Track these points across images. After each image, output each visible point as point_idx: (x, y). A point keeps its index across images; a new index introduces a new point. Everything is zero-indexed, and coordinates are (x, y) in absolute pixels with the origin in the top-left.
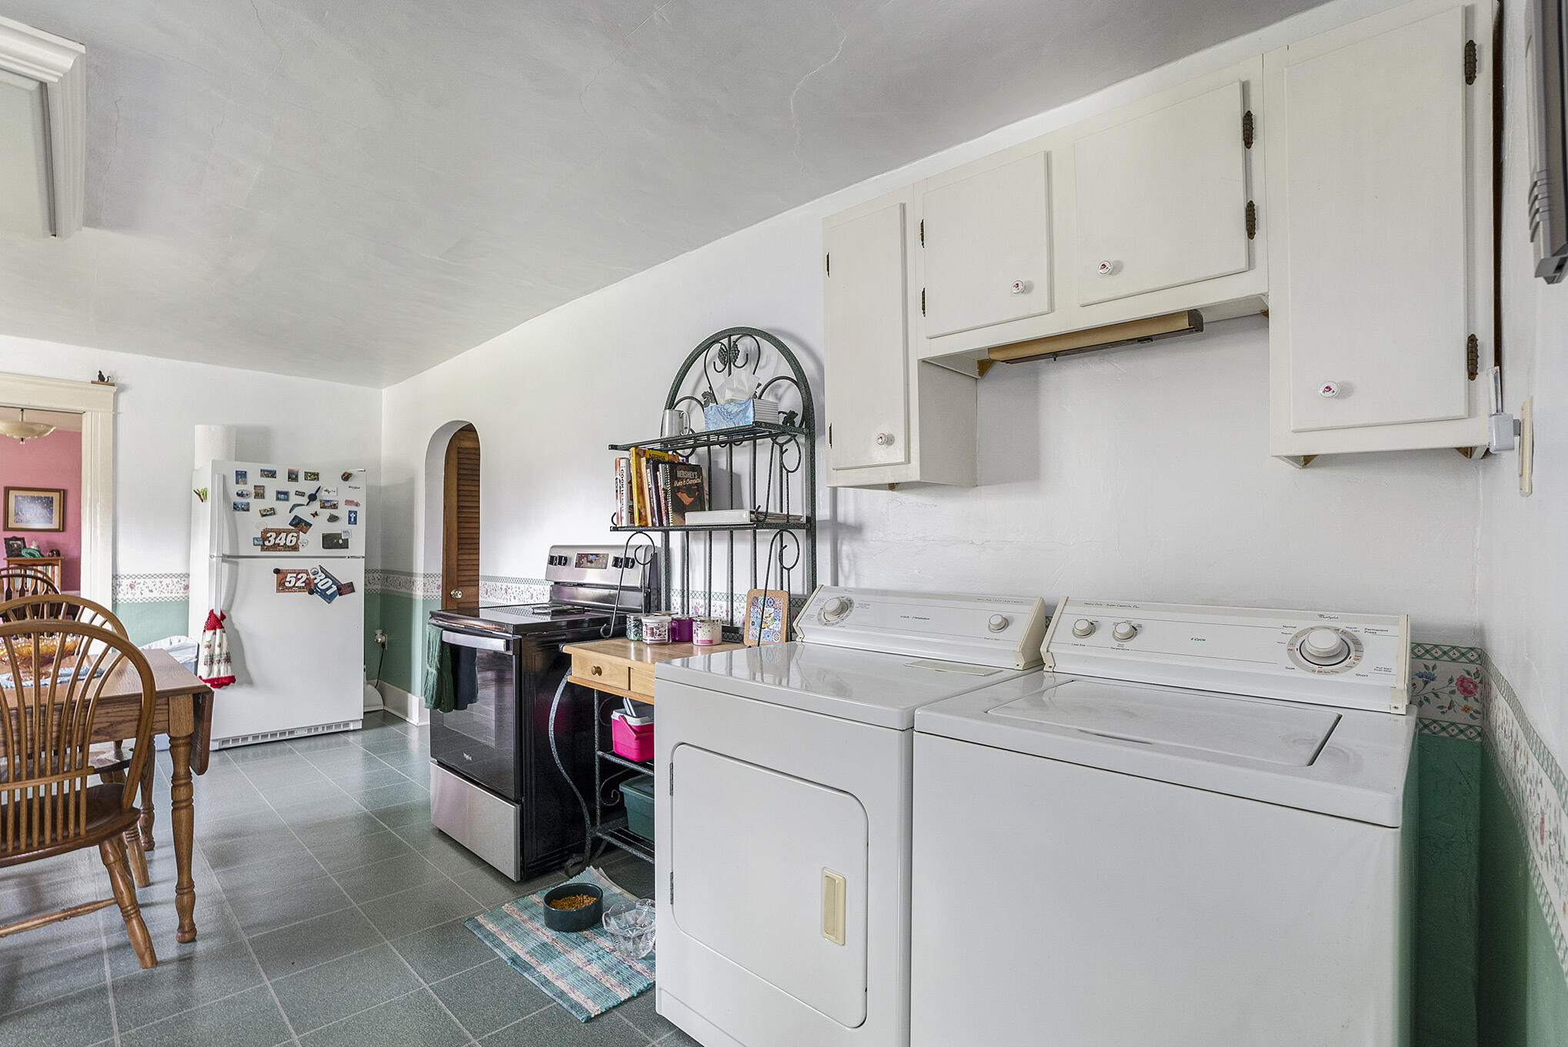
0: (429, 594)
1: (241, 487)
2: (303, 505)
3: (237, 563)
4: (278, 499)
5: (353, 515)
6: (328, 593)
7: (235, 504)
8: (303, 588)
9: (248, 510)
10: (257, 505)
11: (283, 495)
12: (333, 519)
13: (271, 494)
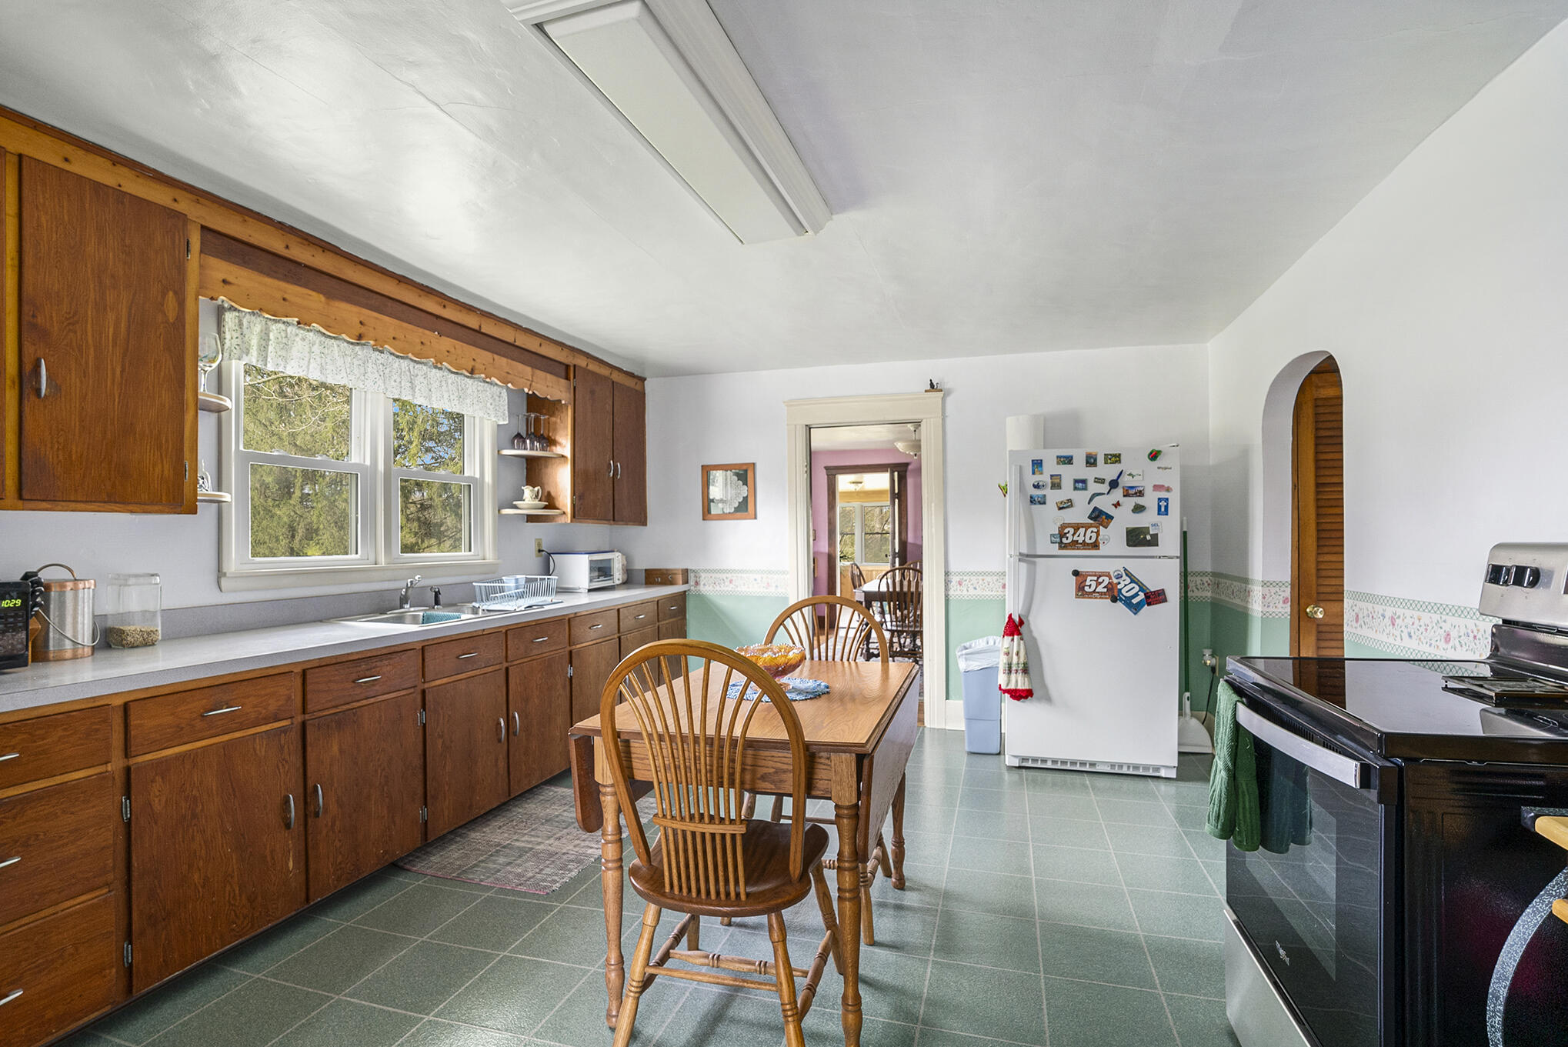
0: (1271, 610)
1: (1037, 478)
2: (1104, 494)
3: (1034, 563)
4: (1076, 488)
5: (1163, 503)
6: (1135, 601)
7: (1031, 497)
8: (1105, 593)
9: (1044, 503)
10: (1053, 497)
11: (1080, 484)
12: (1139, 509)
13: (1067, 483)
